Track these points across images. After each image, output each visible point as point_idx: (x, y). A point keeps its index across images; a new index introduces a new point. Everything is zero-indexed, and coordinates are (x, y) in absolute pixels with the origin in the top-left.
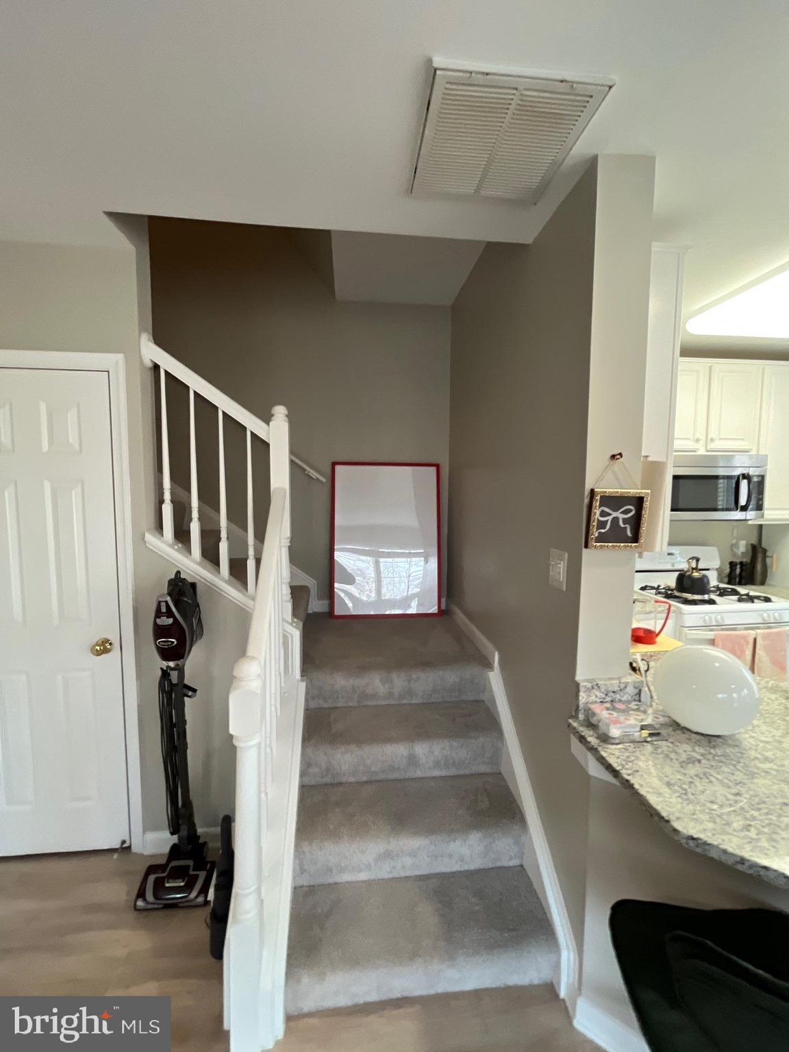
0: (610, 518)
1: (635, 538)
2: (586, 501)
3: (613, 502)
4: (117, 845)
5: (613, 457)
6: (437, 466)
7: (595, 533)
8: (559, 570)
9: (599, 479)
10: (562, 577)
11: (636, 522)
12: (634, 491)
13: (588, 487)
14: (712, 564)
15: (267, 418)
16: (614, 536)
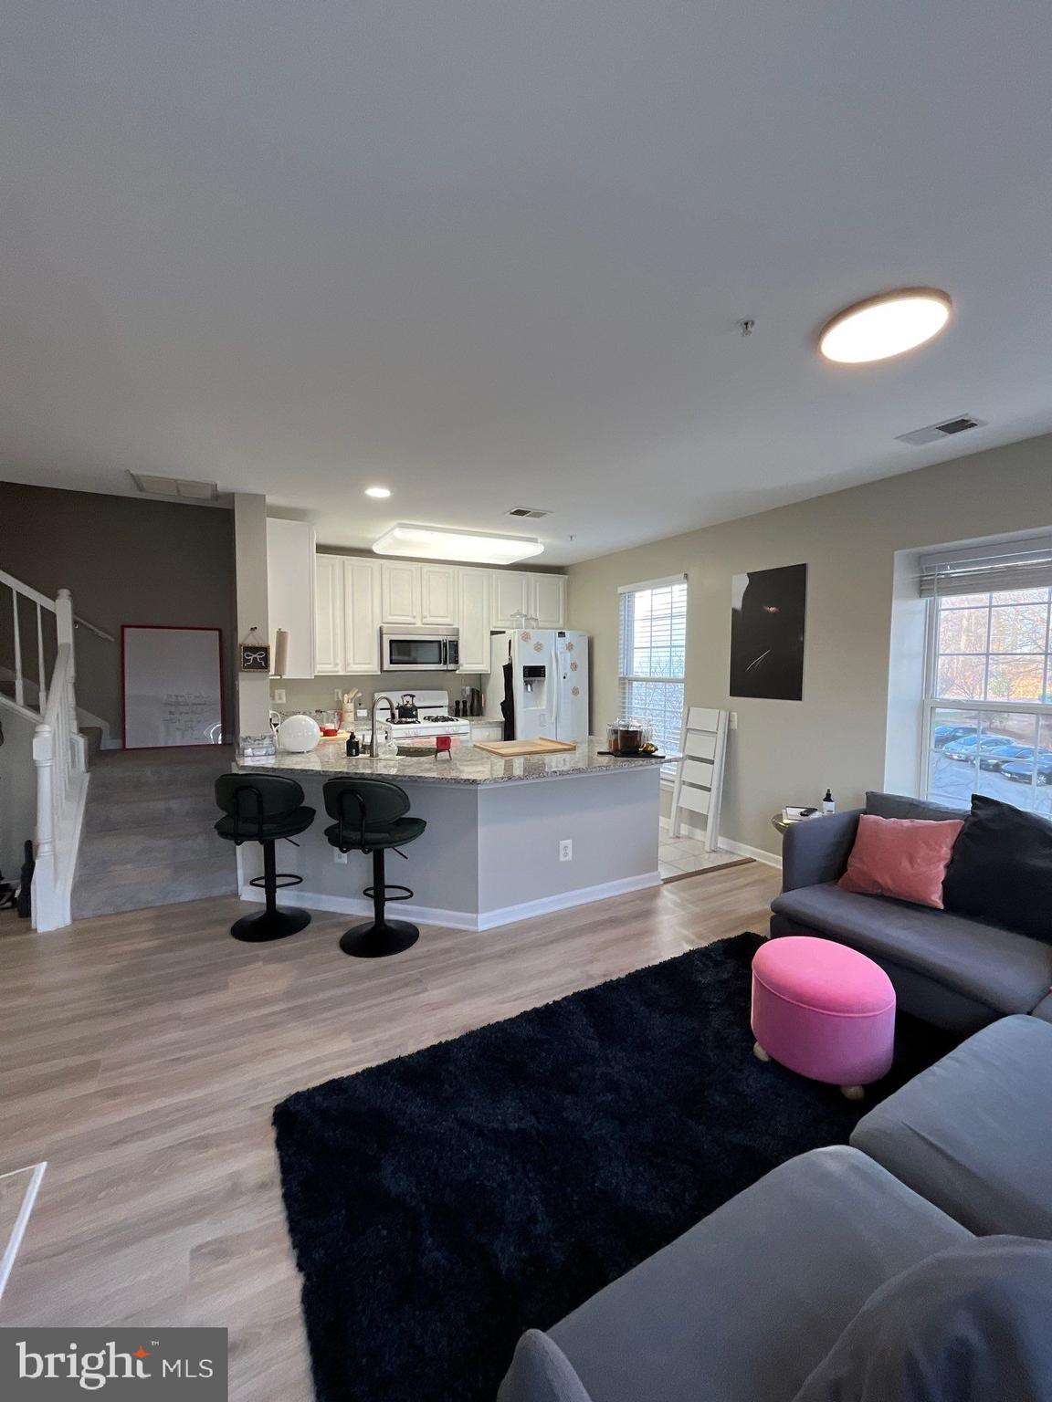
0: (252, 658)
1: (267, 667)
3: (254, 649)
5: (252, 629)
6: (220, 630)
9: (245, 639)
11: (266, 659)
12: (263, 645)
13: (239, 642)
15: (54, 598)
16: (254, 666)
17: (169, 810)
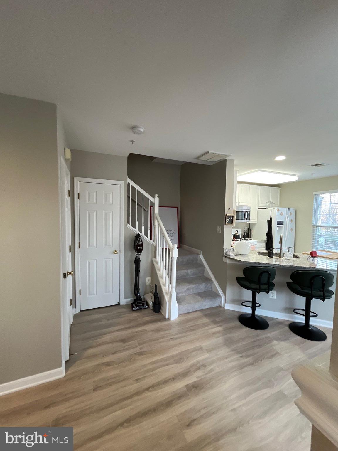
0: (228, 219)
1: (232, 223)
2: (225, 216)
3: (229, 217)
4: (116, 303)
5: (229, 209)
6: (177, 208)
7: (227, 222)
8: (219, 229)
9: (227, 213)
10: (220, 230)
11: (232, 220)
12: (232, 215)
13: (225, 214)
14: (240, 233)
15: (154, 197)
16: (229, 222)
17: (187, 274)
